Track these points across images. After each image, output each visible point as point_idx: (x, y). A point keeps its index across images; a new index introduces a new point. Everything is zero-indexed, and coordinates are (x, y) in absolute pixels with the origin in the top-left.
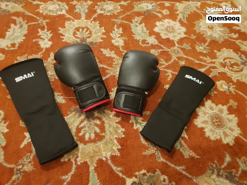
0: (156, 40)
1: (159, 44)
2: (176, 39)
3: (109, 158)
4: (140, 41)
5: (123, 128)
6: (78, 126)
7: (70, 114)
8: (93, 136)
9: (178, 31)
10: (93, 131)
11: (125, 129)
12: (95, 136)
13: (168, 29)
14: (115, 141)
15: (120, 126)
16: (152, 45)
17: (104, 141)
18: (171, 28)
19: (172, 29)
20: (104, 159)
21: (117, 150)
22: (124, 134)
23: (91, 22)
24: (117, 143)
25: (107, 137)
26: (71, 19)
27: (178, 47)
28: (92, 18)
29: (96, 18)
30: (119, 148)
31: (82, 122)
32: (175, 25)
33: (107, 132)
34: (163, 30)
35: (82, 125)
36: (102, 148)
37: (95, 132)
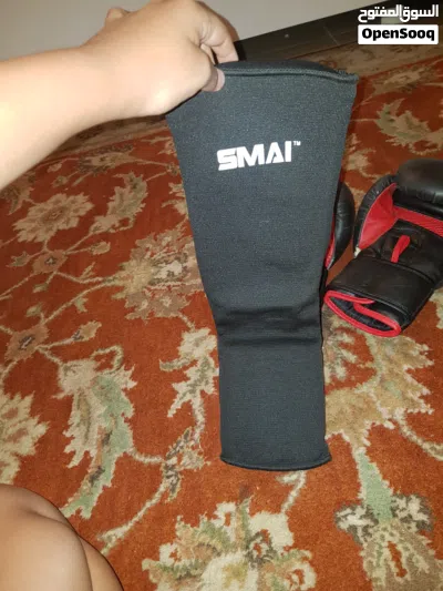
3: (402, 422)
4: (411, 146)
5: (421, 344)
8: (341, 372)
10: (339, 361)
11: (430, 347)
12: (347, 370)
14: (409, 378)
15: (413, 341)
17: (375, 382)
20: (390, 426)
21: (422, 401)
22: (430, 357)
24: (415, 383)
25: (381, 370)
30: (425, 394)
33: (379, 358)
36: (375, 399)
37: (346, 363)
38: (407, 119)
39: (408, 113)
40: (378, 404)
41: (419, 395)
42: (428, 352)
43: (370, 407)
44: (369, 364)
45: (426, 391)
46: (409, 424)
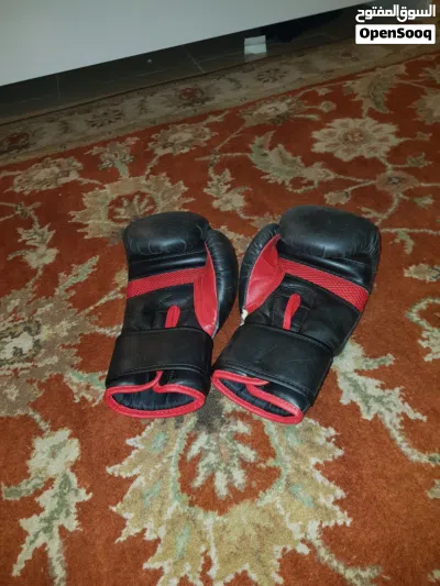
0: (328, 171)
1: (342, 177)
2: (381, 153)
3: (317, 543)
4: (287, 183)
6: (183, 457)
7: (149, 424)
8: (239, 477)
10: (235, 461)
11: (336, 430)
12: (246, 474)
13: (350, 138)
14: (319, 477)
15: (318, 424)
16: (321, 183)
17: (279, 487)
18: (357, 135)
19: (361, 136)
20: (303, 549)
21: (337, 508)
22: (338, 444)
23: (147, 178)
24: (327, 483)
25: (286, 469)
26: (97, 186)
28: (146, 170)
29: (155, 166)
30: (339, 498)
31: (191, 439)
32: (363, 124)
33: (281, 451)
34: (337, 145)
35: (195, 450)
36: (282, 512)
37: (244, 464)
38: (280, 153)
39: (281, 146)
40: (287, 519)
41: (332, 499)
42: (336, 436)
43: (277, 525)
44: (271, 462)
45: (340, 493)
46: (326, 544)
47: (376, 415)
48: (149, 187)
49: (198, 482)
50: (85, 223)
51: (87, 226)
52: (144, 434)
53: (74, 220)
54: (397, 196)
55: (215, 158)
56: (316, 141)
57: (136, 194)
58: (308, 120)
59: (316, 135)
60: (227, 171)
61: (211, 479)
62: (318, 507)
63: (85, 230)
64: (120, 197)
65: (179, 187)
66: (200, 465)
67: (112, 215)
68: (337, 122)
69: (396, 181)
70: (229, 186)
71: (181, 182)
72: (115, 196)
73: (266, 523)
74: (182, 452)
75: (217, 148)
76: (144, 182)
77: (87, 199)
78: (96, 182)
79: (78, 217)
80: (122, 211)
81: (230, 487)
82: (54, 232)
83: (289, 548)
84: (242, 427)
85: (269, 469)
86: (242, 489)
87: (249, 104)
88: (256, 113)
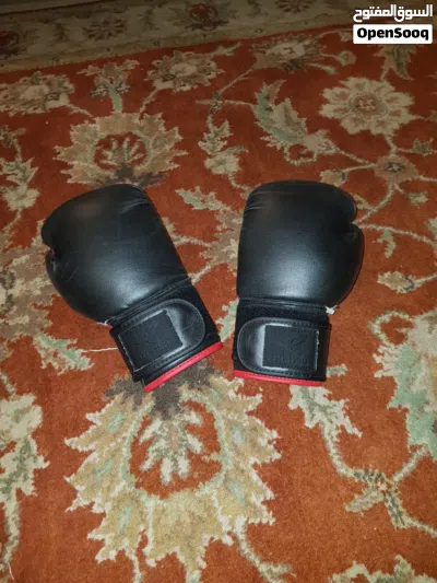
0: (330, 142)
1: (343, 153)
2: (388, 131)
3: (242, 537)
4: (286, 150)
5: (270, 428)
6: (136, 440)
7: (109, 402)
8: (184, 466)
9: (391, 107)
10: (183, 450)
11: (279, 433)
12: (191, 464)
13: (361, 103)
14: (254, 476)
15: (263, 424)
16: (321, 157)
17: (218, 479)
18: (369, 102)
19: (373, 104)
20: (228, 540)
21: (264, 507)
22: (278, 448)
23: (141, 118)
24: (260, 483)
25: (227, 463)
26: (86, 117)
27: (399, 153)
28: (141, 106)
29: (152, 102)
30: (268, 498)
31: (146, 423)
32: (378, 89)
33: (226, 447)
34: (346, 111)
35: (148, 434)
36: (216, 505)
37: (190, 454)
38: (286, 110)
39: (288, 101)
40: (219, 512)
41: (262, 499)
42: (277, 440)
43: (210, 515)
44: (214, 456)
45: (270, 495)
46: (248, 539)
47: (317, 424)
48: (141, 129)
49: (147, 465)
50: (70, 163)
51: (71, 167)
52: (103, 411)
53: (58, 158)
54: (393, 187)
55: (216, 104)
56: (326, 101)
57: (127, 135)
58: (324, 72)
59: (328, 93)
60: (227, 123)
61: (158, 464)
62: (248, 503)
63: (70, 172)
64: (109, 137)
65: (174, 134)
66: (151, 449)
67: (98, 158)
68: (352, 81)
69: (396, 167)
70: (226, 143)
71: (176, 129)
72: (104, 135)
73: (200, 512)
74: (136, 435)
75: (221, 91)
76: (136, 121)
77: (75, 132)
78: (86, 112)
79: (63, 154)
80: (109, 154)
81: (174, 475)
82: (37, 169)
83: (216, 538)
84: (194, 418)
85: (212, 462)
86: (184, 478)
87: (265, 38)
88: (269, 52)
